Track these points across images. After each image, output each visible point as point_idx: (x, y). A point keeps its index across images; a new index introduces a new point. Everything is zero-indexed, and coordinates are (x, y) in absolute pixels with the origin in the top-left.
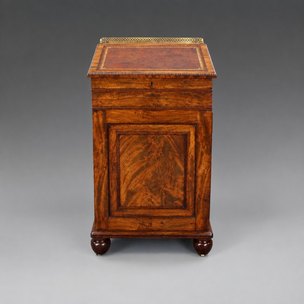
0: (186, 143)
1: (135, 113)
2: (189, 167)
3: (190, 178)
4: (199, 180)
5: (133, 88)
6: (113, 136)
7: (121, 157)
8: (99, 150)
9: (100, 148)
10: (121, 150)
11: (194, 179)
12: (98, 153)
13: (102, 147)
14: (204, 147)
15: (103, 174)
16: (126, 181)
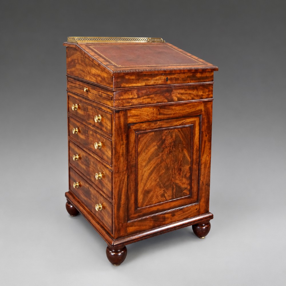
0: (192, 134)
1: (153, 110)
2: (195, 157)
3: (195, 167)
4: (203, 166)
5: (152, 84)
6: (133, 137)
7: (139, 157)
8: (120, 153)
9: (121, 151)
10: (139, 150)
11: (198, 167)
12: (119, 156)
13: (123, 150)
14: (206, 136)
15: (123, 178)
16: (143, 181)
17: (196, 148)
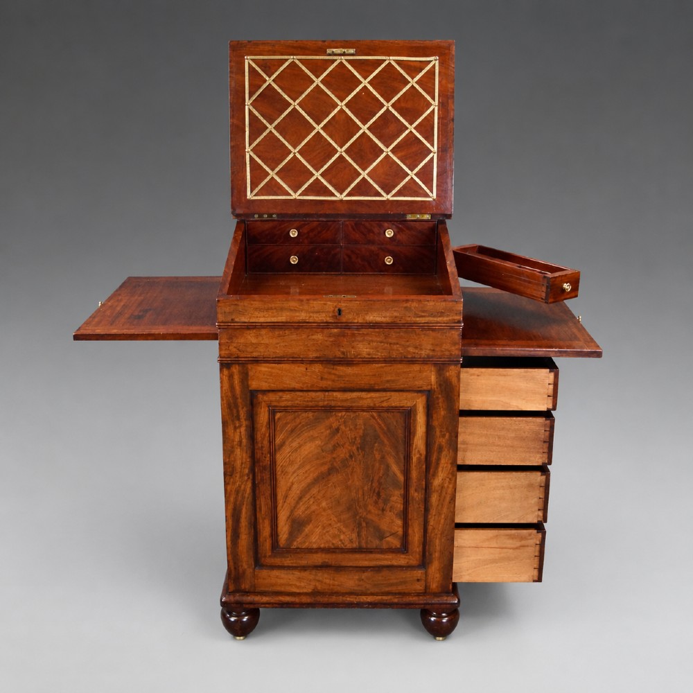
0: (408, 428)
1: (307, 369)
2: (414, 474)
3: (416, 495)
4: (435, 497)
6: (263, 416)
8: (233, 441)
9: (237, 439)
10: (278, 441)
11: (423, 496)
12: (233, 447)
13: (240, 436)
14: (444, 436)
15: (243, 487)
16: (288, 501)
17: (419, 459)
